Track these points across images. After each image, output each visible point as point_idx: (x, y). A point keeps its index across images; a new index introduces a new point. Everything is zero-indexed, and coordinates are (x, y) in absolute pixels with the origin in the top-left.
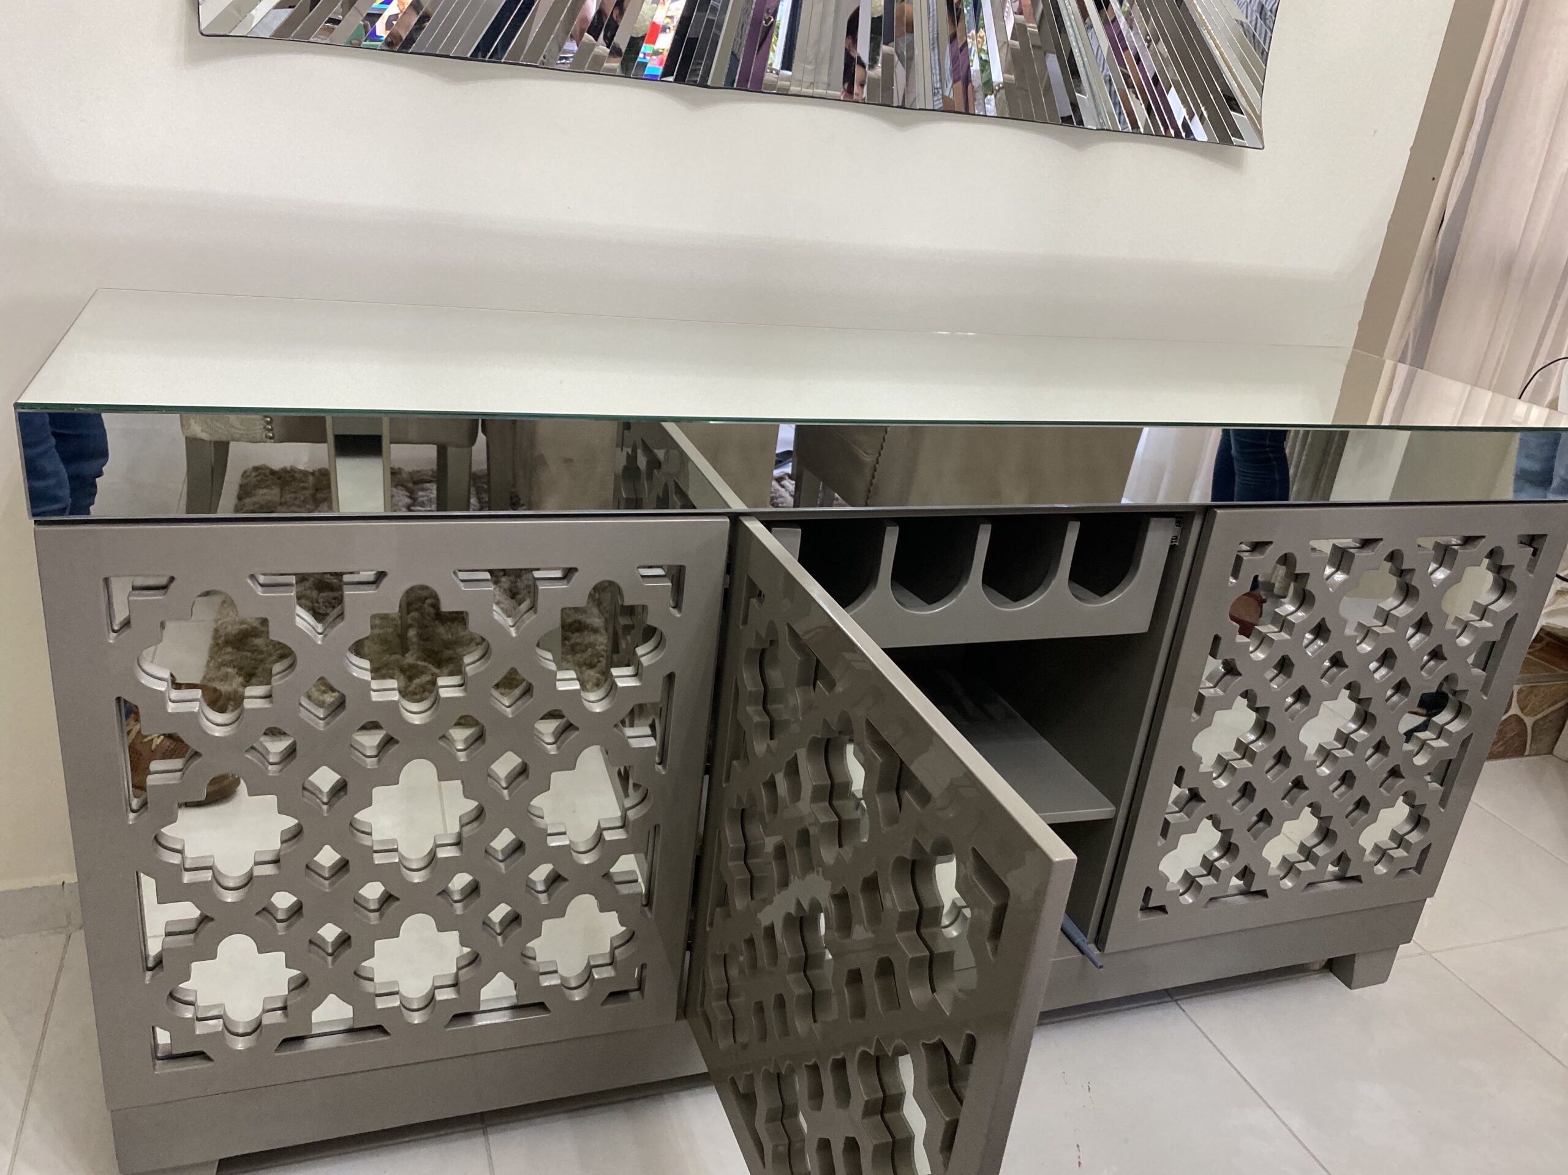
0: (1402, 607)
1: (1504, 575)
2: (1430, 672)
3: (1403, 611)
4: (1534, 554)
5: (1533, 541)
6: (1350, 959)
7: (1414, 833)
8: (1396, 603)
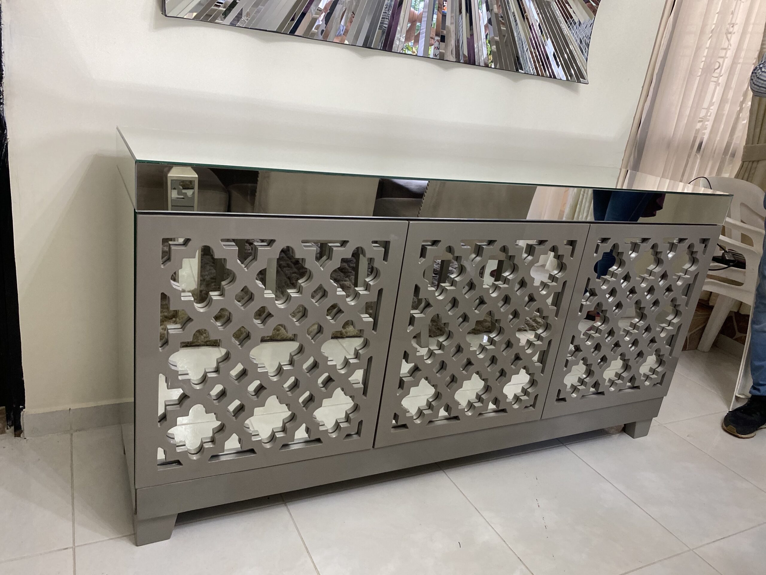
0: (657, 268)
1: (694, 256)
2: (667, 296)
3: (657, 270)
4: (705, 247)
5: (704, 241)
6: (633, 424)
7: (659, 367)
8: (654, 267)
